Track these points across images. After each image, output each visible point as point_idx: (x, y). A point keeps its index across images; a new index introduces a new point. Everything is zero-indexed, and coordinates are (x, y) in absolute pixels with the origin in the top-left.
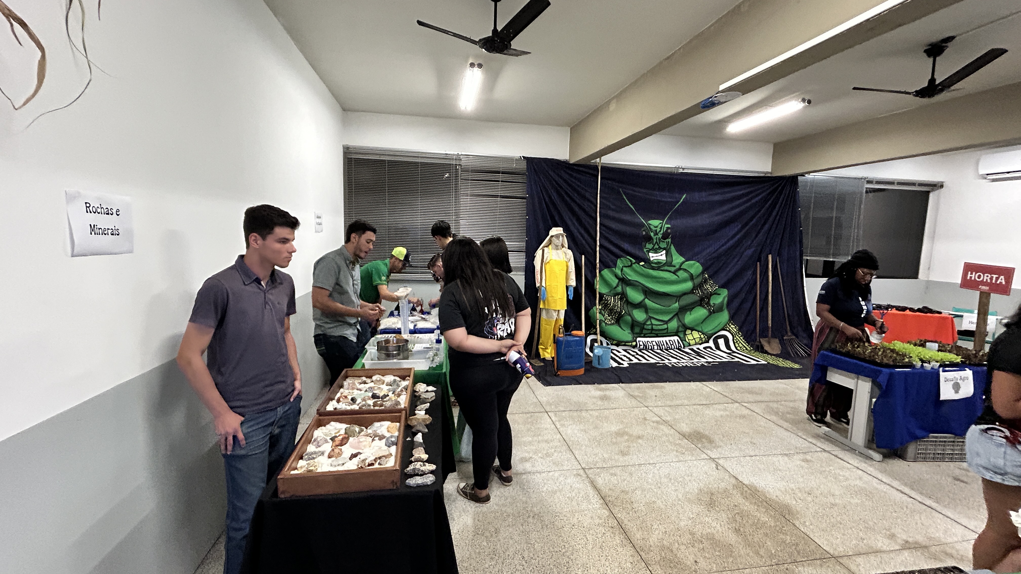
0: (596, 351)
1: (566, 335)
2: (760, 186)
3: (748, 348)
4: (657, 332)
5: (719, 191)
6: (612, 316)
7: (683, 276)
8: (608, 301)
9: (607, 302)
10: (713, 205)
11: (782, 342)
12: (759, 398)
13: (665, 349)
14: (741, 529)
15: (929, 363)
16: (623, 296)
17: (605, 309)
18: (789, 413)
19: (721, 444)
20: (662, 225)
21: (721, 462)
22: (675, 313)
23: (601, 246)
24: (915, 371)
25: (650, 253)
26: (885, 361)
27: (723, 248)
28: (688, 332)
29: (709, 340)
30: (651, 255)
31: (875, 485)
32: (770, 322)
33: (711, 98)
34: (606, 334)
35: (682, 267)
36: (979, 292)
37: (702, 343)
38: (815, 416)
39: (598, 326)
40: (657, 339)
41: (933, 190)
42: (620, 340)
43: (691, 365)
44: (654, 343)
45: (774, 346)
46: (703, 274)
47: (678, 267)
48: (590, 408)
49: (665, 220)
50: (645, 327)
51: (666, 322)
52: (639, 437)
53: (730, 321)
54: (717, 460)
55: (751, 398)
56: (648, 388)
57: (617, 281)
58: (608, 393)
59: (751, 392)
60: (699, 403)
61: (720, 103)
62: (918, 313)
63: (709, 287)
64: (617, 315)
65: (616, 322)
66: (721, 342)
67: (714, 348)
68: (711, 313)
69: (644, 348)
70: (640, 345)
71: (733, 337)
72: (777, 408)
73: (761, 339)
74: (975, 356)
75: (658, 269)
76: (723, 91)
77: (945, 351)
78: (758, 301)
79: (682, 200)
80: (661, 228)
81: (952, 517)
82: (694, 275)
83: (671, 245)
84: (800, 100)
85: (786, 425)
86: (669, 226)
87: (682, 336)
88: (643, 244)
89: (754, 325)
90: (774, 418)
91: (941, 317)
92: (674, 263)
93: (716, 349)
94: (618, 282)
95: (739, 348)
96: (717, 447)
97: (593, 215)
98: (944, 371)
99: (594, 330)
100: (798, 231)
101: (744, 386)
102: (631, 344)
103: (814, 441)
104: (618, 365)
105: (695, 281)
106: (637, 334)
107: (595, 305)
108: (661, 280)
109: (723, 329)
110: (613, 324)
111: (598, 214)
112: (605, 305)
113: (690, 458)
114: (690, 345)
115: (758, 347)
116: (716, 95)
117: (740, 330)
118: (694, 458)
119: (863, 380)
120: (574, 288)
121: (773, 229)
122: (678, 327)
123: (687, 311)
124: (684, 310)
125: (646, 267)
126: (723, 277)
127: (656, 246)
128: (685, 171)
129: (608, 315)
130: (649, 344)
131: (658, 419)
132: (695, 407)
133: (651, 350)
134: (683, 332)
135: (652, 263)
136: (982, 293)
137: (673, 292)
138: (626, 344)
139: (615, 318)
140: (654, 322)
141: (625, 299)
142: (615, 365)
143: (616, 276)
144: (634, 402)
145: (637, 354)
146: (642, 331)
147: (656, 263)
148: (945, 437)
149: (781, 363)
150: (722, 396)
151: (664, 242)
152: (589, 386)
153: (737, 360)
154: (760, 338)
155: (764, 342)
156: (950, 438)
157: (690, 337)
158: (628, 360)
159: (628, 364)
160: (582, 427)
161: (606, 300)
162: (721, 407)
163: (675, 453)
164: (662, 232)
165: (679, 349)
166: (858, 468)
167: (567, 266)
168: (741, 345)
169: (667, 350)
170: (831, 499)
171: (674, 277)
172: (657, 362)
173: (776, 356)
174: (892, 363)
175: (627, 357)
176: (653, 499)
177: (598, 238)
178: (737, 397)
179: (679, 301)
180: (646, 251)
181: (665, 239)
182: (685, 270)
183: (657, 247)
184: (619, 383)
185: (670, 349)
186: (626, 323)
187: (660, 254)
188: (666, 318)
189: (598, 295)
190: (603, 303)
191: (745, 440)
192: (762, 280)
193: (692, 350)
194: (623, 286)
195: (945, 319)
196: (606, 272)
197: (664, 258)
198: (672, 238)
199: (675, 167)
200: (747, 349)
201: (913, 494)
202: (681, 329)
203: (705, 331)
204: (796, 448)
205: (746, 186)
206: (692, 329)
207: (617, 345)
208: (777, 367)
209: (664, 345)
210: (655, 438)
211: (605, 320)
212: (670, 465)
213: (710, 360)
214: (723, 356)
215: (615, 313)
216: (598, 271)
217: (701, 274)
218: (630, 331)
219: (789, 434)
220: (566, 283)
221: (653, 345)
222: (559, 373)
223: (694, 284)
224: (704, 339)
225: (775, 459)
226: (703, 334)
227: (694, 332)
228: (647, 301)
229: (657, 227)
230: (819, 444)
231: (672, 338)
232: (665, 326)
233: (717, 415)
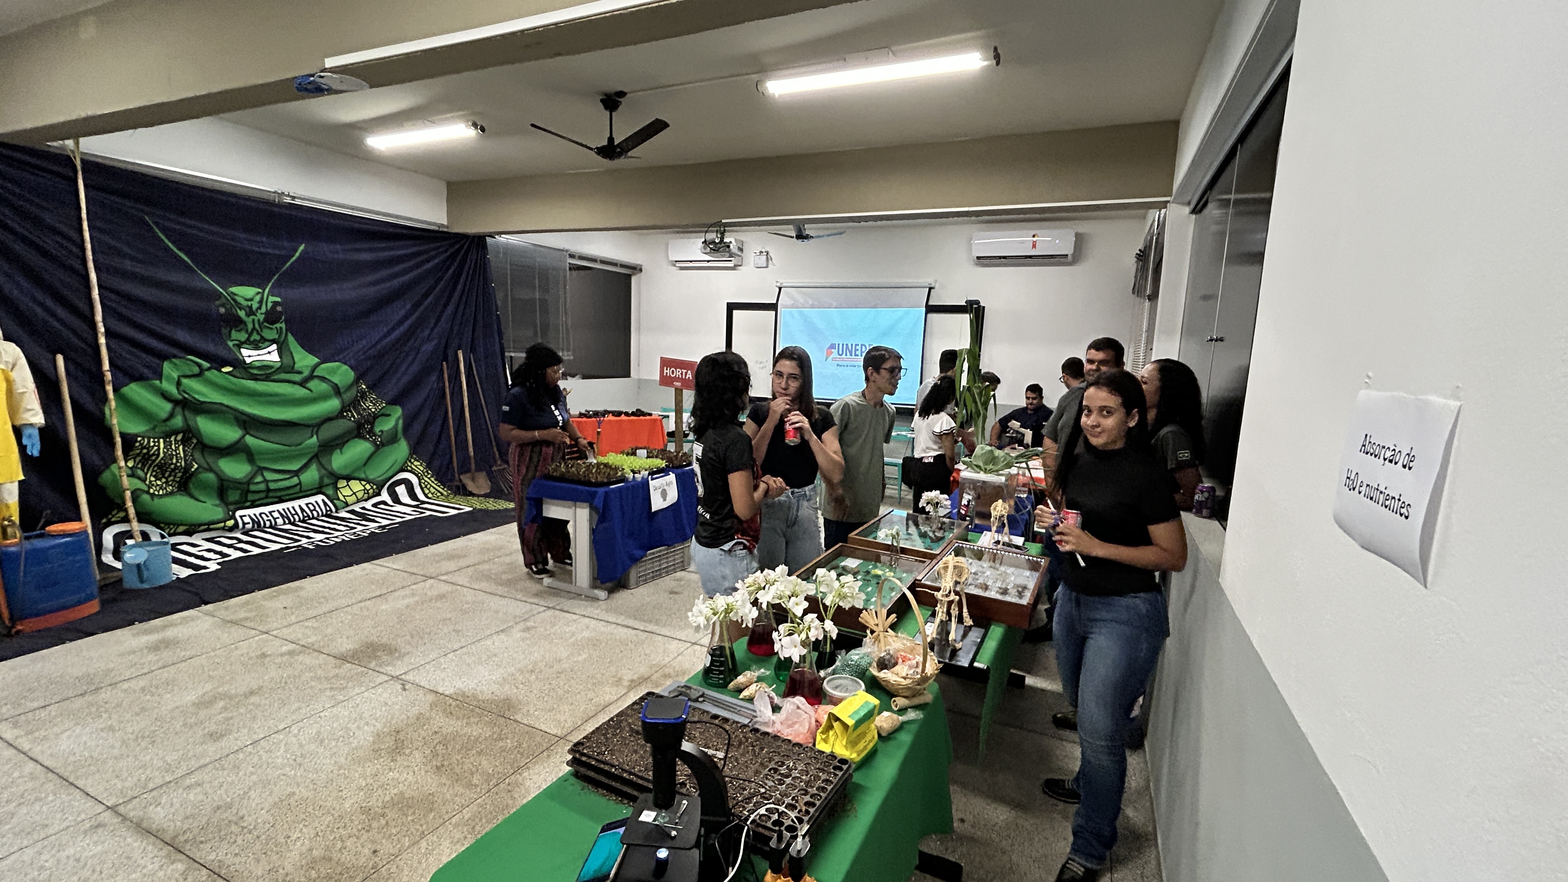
0: (128, 556)
1: (27, 538)
2: (432, 246)
3: (445, 493)
4: (279, 494)
5: (366, 246)
6: (166, 478)
7: (319, 388)
8: (148, 448)
9: (149, 452)
10: (358, 269)
11: (491, 476)
12: (463, 563)
13: (300, 521)
14: (446, 763)
15: (639, 472)
16: (189, 435)
17: (144, 465)
18: (505, 573)
19: (408, 648)
20: (262, 298)
21: (409, 677)
22: (310, 456)
23: (108, 333)
24: (629, 484)
25: (242, 350)
26: (599, 479)
27: (388, 339)
28: (342, 483)
29: (380, 491)
30: (245, 352)
31: (603, 629)
32: (471, 449)
33: (313, 76)
34: (154, 516)
35: (315, 374)
36: (673, 389)
37: (369, 498)
38: (536, 567)
39: (129, 504)
40: (280, 507)
41: (634, 274)
42: (195, 521)
43: (352, 537)
44: (276, 515)
45: (480, 483)
46: (357, 383)
47: (306, 373)
48: (123, 678)
49: (269, 287)
50: (253, 488)
51: (296, 473)
52: (252, 693)
53: (411, 455)
54: (403, 677)
55: (451, 566)
56: (264, 598)
57: (168, 406)
58: (170, 633)
59: (451, 557)
60: (369, 596)
61: (331, 91)
62: (632, 418)
63: (370, 406)
64: (179, 475)
65: (179, 489)
66: (401, 490)
67: (390, 502)
68: (378, 447)
69: (253, 526)
70: (244, 524)
71: (419, 480)
72: (490, 570)
73: (462, 477)
74: (676, 456)
75: (267, 378)
76: (333, 70)
77: (652, 457)
78: (451, 421)
79: (297, 254)
80: (261, 302)
81: (668, 634)
82: (339, 385)
83: (286, 335)
84: (470, 123)
85: (500, 590)
86: (278, 299)
87: (330, 492)
88: (224, 331)
89: (448, 456)
90: (484, 585)
91: (652, 420)
92: (297, 366)
93: (394, 502)
94: (173, 409)
95: (430, 495)
96: (401, 657)
97: (78, 266)
98: (652, 479)
99: (122, 514)
100: (494, 318)
101: (436, 551)
102: (222, 524)
103: (536, 601)
104: (194, 572)
105: (344, 396)
106: (235, 503)
107: (115, 460)
108: (277, 399)
109: (402, 470)
110: (172, 493)
111: (91, 265)
112: (143, 457)
113: (357, 691)
114: (347, 505)
115: (458, 487)
116: (322, 74)
117: (429, 466)
118: (363, 689)
119: (581, 507)
120: (41, 430)
121: (460, 314)
122: (321, 479)
123: (334, 450)
124: (328, 447)
125: (238, 375)
126: (393, 388)
127: (255, 337)
128: (298, 202)
129: (154, 476)
130: (265, 518)
131: (291, 647)
132: (362, 604)
133: (271, 527)
134: (331, 486)
135: (252, 368)
136: (676, 389)
137: (302, 419)
138: (212, 527)
139: (173, 481)
140: (269, 476)
141: (195, 441)
142: (185, 573)
143: (165, 396)
144: (238, 632)
145: (240, 541)
146: (246, 497)
147: (259, 368)
148: (660, 551)
149: (492, 505)
150: (406, 575)
151: (271, 329)
152: (118, 632)
153: (428, 513)
154: (460, 473)
155: (466, 479)
156: (664, 550)
157: (346, 492)
158: (218, 556)
159: (218, 564)
160: (100, 724)
161: (145, 448)
162: (407, 591)
163: (328, 693)
164: (263, 310)
165: (327, 516)
166: (584, 616)
167: (9, 382)
168: (433, 490)
169: (304, 521)
170: (557, 667)
171: (300, 392)
172: (284, 546)
173: (486, 496)
174: (606, 480)
175: (216, 552)
176: (289, 790)
177: (99, 317)
178: (432, 570)
179: (317, 434)
180: (234, 345)
181: (273, 323)
182: (323, 379)
183: (258, 338)
184: (200, 606)
185: (310, 519)
186: (205, 487)
187: (266, 351)
188: (295, 467)
189: (118, 440)
190: (138, 455)
191: (446, 630)
192: (453, 389)
193: (352, 512)
194: (187, 413)
195: (655, 420)
196: (134, 390)
197: (275, 357)
198: (287, 322)
199: (275, 192)
200: (442, 494)
201: (636, 624)
202: (326, 481)
203: (371, 477)
204: (515, 617)
205: (411, 242)
206: (348, 478)
207: (189, 533)
208: (486, 512)
209: (297, 514)
210: (286, 683)
211: (149, 488)
212: (320, 717)
213: (385, 522)
214: (406, 512)
215: (173, 470)
216: (109, 388)
217: (352, 385)
218: (217, 502)
219: (503, 602)
220: (12, 418)
221: (275, 519)
222: (19, 627)
223: (343, 402)
224: (371, 491)
225: (489, 642)
226: (369, 482)
227: (353, 483)
228: (249, 440)
229: (251, 300)
230: (542, 603)
231: (312, 500)
232: (295, 480)
233: (400, 606)
